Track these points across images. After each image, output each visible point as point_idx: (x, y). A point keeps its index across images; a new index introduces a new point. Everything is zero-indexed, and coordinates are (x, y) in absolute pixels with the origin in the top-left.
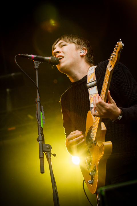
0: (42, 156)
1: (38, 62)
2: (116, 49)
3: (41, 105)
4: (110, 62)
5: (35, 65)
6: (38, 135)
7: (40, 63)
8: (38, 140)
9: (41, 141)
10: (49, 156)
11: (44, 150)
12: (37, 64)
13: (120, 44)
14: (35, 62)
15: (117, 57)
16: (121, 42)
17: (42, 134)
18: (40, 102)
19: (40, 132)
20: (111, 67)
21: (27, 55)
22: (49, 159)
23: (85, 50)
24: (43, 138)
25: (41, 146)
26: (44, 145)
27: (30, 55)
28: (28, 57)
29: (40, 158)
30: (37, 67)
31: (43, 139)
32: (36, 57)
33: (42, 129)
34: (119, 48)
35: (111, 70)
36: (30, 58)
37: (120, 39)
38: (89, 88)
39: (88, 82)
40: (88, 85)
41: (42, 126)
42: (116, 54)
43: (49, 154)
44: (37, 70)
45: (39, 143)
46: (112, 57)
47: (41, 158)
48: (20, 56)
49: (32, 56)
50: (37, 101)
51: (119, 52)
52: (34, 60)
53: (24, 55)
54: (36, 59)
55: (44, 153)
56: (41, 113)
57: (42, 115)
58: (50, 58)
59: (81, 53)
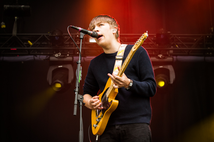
1: (83, 34)
2: (142, 37)
4: (135, 45)
5: (81, 36)
7: (85, 34)
9: (77, 92)
11: (78, 99)
13: (146, 34)
14: (81, 33)
15: (141, 42)
16: (147, 33)
18: (80, 64)
19: (77, 86)
20: (135, 48)
22: (81, 106)
23: (116, 28)
27: (78, 28)
32: (82, 30)
33: (79, 84)
34: (144, 37)
35: (134, 50)
36: (78, 30)
37: (147, 31)
40: (117, 57)
42: (141, 41)
43: (81, 103)
44: (81, 39)
46: (138, 42)
48: (72, 27)
49: (80, 29)
50: (79, 62)
51: (143, 39)
53: (75, 27)
54: (82, 31)
57: (81, 73)
58: (91, 32)
59: (113, 31)
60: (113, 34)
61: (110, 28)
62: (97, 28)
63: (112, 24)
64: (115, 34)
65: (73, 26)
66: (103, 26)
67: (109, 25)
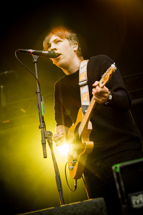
0: (44, 143)
1: (36, 56)
3: (41, 96)
5: (34, 59)
6: (40, 123)
7: (38, 56)
8: (40, 127)
9: (43, 128)
10: (50, 142)
11: (45, 137)
12: (35, 58)
13: (113, 67)
14: (34, 56)
17: (43, 122)
18: (40, 93)
19: (41, 121)
21: (26, 50)
22: (51, 145)
23: (77, 44)
24: (44, 125)
25: (43, 133)
26: (45, 133)
27: (29, 50)
28: (27, 51)
29: (42, 144)
30: (35, 60)
31: (44, 127)
32: (34, 52)
33: (43, 118)
36: (29, 52)
38: (81, 87)
39: (80, 81)
40: (80, 84)
41: (43, 115)
43: (50, 140)
44: (36, 63)
45: (41, 130)
47: (44, 144)
48: (20, 51)
49: (31, 51)
50: (37, 92)
52: (32, 55)
53: (24, 50)
54: (34, 54)
55: (46, 140)
56: (42, 103)
57: (43, 104)
58: (47, 52)
59: (74, 48)
60: (75, 51)
61: (70, 45)
62: (53, 46)
63: (71, 39)
64: (76, 51)
65: (22, 50)
66: (60, 42)
67: (69, 41)
